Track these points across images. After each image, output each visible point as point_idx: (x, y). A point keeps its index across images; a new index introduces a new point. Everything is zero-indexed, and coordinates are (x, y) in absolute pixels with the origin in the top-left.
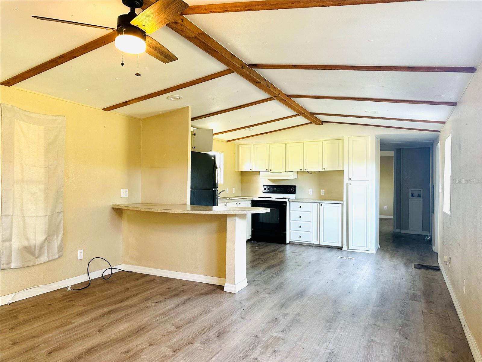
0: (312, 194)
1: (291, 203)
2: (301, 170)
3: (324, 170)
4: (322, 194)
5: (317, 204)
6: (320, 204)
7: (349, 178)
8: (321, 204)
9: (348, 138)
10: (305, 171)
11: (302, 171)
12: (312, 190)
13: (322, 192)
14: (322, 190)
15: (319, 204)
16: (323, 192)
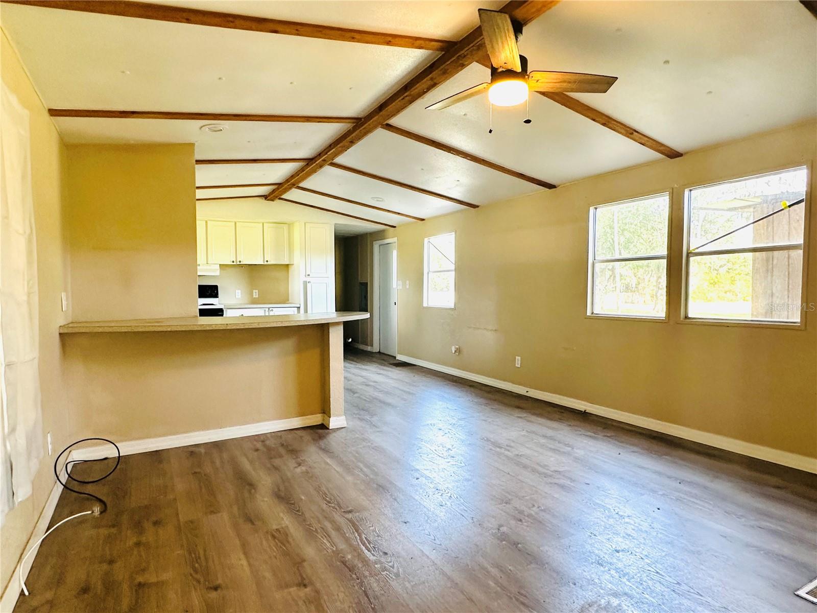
0: (240, 297)
1: (227, 311)
2: (233, 262)
3: (266, 263)
4: (254, 297)
5: (265, 310)
6: (269, 309)
7: (307, 274)
8: (271, 309)
9: (304, 224)
10: (238, 263)
11: (235, 263)
12: (240, 291)
13: (254, 294)
14: (254, 291)
15: (267, 309)
16: (256, 294)
